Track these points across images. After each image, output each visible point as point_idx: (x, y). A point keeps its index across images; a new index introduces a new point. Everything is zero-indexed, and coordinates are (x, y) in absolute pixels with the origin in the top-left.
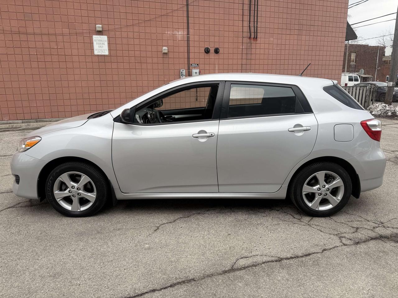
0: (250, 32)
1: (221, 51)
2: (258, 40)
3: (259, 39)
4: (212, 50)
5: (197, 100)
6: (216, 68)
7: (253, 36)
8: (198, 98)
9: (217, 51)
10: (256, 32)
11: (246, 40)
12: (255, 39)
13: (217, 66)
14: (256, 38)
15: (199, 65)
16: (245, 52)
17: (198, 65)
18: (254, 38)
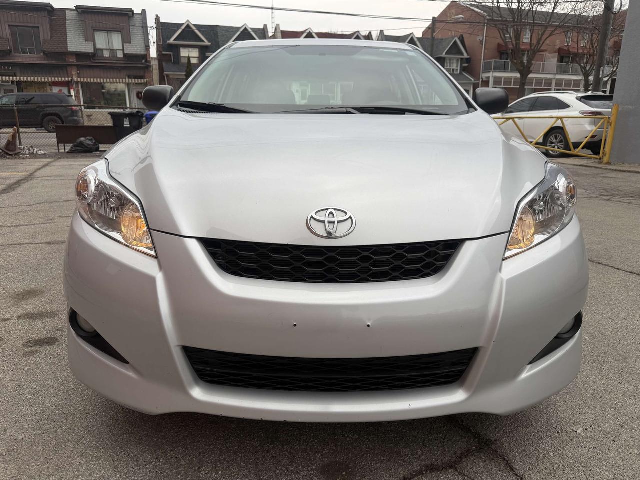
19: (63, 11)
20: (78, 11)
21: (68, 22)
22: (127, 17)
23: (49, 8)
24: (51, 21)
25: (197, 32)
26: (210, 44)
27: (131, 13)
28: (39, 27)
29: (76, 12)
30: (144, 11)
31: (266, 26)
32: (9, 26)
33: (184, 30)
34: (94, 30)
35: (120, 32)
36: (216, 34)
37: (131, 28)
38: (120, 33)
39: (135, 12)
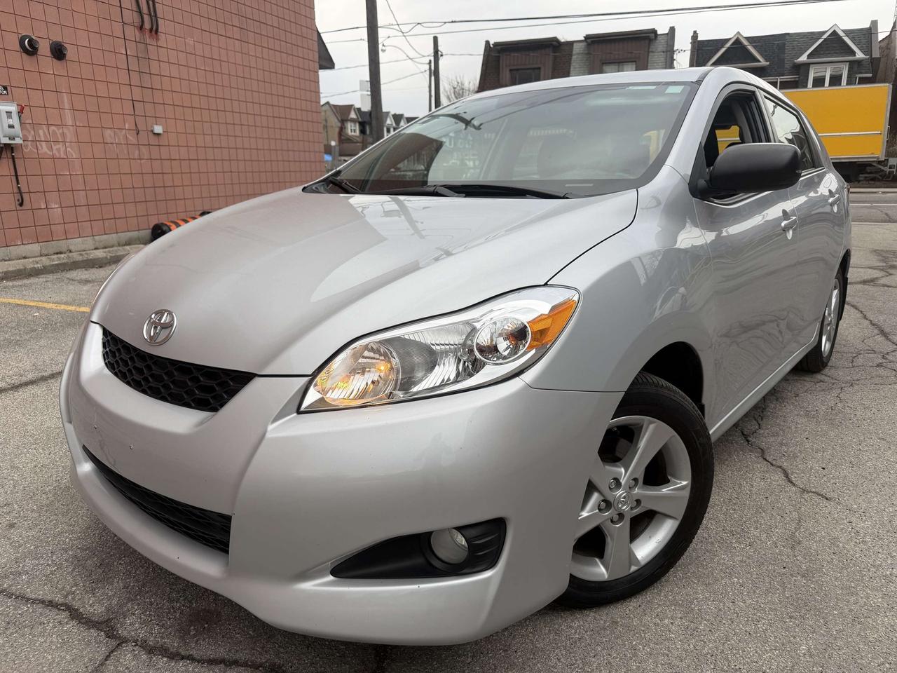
0: (140, 12)
1: (70, 53)
2: (160, 37)
3: (162, 36)
4: (44, 48)
5: (21, 204)
6: (63, 102)
7: (147, 25)
8: (26, 197)
9: (58, 52)
10: (154, 16)
11: (131, 32)
12: (153, 33)
13: (65, 98)
14: (155, 31)
15: (9, 88)
16: (133, 66)
17: (5, 88)
18: (151, 30)
19: (571, 44)
20: (587, 42)
21: (574, 57)
22: (647, 42)
23: (554, 43)
24: (555, 57)
25: (750, 48)
26: (768, 63)
27: (653, 35)
28: (539, 68)
29: (585, 44)
30: (672, 29)
31: (875, 23)
32: (511, 70)
33: (729, 48)
34: (603, 63)
35: (635, 61)
36: (782, 48)
37: (650, 54)
38: (634, 63)
39: (659, 33)
